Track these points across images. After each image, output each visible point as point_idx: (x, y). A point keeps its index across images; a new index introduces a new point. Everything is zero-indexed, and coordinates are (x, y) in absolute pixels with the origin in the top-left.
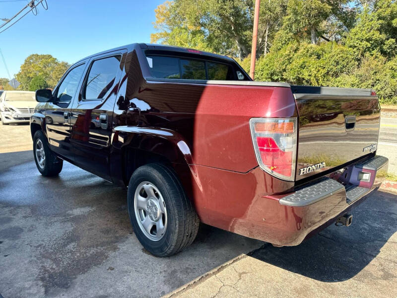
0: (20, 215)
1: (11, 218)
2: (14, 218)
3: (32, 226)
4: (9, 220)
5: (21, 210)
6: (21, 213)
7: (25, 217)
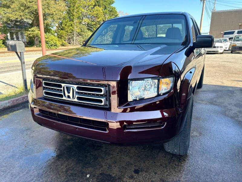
0: (233, 112)
1: (238, 112)
2: (237, 111)
3: (230, 105)
4: (240, 112)
5: (231, 115)
6: (232, 113)
7: (231, 110)
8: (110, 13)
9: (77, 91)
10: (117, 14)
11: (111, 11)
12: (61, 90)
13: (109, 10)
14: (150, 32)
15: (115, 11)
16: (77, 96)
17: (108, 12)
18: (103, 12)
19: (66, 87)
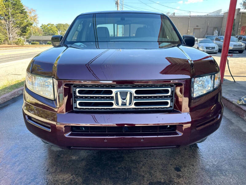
8: (14, 6)
9: (135, 95)
10: (23, 8)
11: (15, 4)
12: (112, 97)
13: (12, 3)
14: (62, 32)
15: (20, 5)
16: (135, 102)
17: (11, 5)
18: (4, 4)
19: (120, 92)
